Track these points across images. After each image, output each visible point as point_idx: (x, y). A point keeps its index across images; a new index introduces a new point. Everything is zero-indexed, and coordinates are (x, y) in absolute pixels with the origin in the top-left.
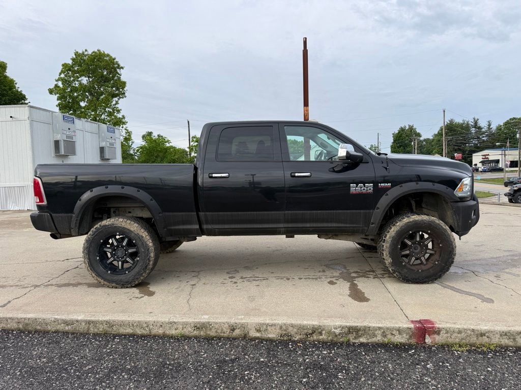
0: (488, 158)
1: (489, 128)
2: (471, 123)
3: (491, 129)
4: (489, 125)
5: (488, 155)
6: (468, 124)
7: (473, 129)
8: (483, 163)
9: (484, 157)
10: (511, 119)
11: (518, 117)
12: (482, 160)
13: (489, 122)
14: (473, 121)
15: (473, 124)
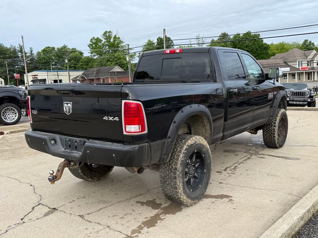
0: (37, 78)
1: (31, 53)
2: (18, 48)
3: (33, 54)
4: (31, 51)
5: (37, 75)
6: (15, 49)
7: (20, 53)
8: (33, 81)
9: (34, 77)
10: (46, 48)
11: (51, 47)
12: (32, 79)
13: (31, 48)
14: (19, 47)
15: (19, 49)
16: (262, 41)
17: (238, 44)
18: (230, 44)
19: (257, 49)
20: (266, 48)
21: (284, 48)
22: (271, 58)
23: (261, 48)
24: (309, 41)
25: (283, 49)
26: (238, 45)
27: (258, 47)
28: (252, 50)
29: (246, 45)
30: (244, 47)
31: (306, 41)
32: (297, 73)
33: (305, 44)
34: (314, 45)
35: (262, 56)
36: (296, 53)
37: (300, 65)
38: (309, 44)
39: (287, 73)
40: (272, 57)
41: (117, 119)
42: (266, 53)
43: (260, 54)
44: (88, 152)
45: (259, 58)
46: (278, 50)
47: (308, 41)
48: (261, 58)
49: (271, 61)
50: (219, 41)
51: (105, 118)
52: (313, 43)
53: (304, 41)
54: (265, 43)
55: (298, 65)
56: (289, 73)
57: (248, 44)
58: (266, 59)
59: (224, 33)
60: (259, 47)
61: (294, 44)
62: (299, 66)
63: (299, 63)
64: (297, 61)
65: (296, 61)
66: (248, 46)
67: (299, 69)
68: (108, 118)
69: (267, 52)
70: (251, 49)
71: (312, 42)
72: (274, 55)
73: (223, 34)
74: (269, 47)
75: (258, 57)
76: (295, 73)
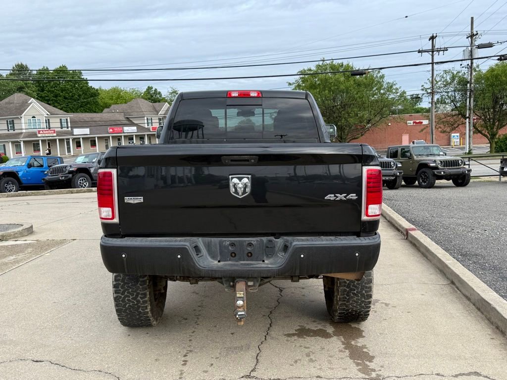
16: (87, 83)
17: (47, 84)
18: (33, 84)
19: (79, 96)
20: (95, 93)
21: (121, 97)
22: (104, 111)
23: (86, 94)
24: (154, 89)
25: (119, 98)
26: (47, 86)
27: (81, 93)
28: (72, 96)
29: (62, 88)
30: (59, 91)
31: (149, 88)
32: (148, 135)
33: (149, 93)
34: (161, 96)
35: (89, 107)
36: (142, 105)
37: (150, 124)
38: (154, 93)
39: (133, 136)
40: (106, 110)
41: (353, 196)
42: (95, 103)
43: (86, 104)
44: (302, 256)
45: (84, 110)
46: (112, 99)
47: (152, 88)
48: (87, 110)
49: (105, 115)
50: (12, 77)
51: (330, 197)
52: (160, 93)
53: (147, 88)
54: (91, 87)
55: (146, 125)
56: (136, 136)
57: (65, 86)
58: (95, 112)
59: (20, 64)
60: (83, 93)
61: (133, 91)
62: (148, 125)
63: (148, 121)
64: (146, 118)
65: (144, 117)
66: (65, 90)
67: (148, 130)
68: (335, 196)
69: (97, 102)
70: (71, 94)
71: (158, 90)
72: (107, 106)
73: (18, 65)
74: (98, 93)
75: (82, 108)
76: (145, 135)
